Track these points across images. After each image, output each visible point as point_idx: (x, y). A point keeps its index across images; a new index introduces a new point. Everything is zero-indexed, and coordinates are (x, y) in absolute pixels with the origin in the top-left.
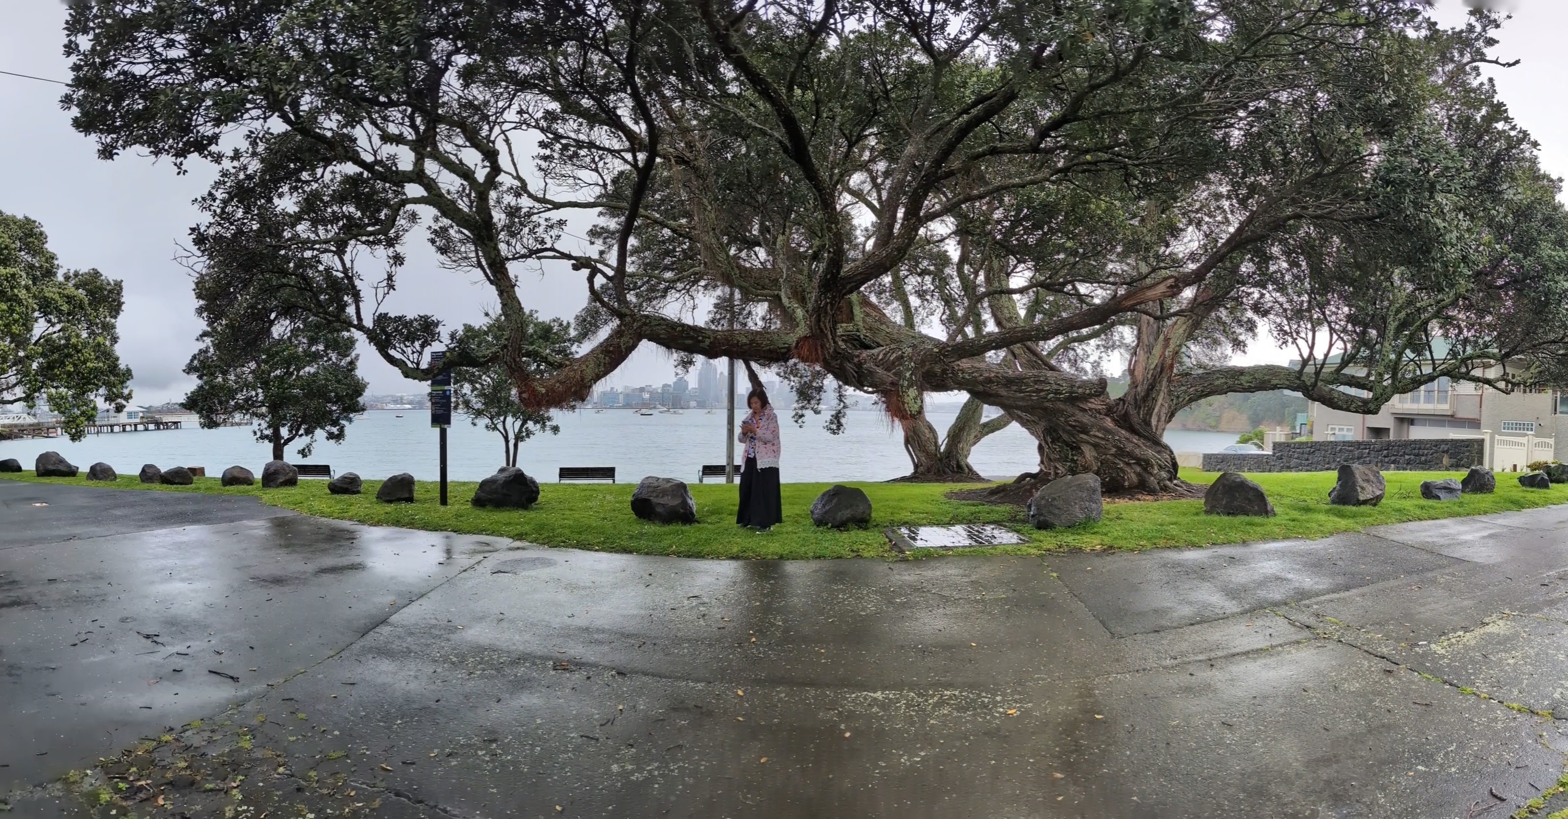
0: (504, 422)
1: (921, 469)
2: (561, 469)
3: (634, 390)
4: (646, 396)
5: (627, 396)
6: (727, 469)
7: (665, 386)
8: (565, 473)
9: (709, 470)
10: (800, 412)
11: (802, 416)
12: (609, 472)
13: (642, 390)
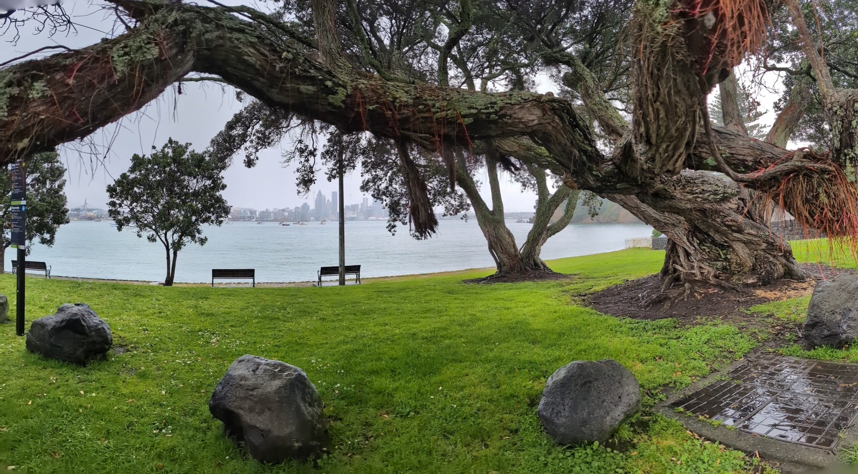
0: (166, 234)
1: (504, 269)
2: (214, 271)
3: (279, 211)
4: (286, 214)
5: (275, 213)
6: (340, 270)
7: (296, 208)
8: (217, 273)
9: (326, 271)
10: (392, 224)
11: (394, 226)
12: (250, 273)
13: (284, 210)
